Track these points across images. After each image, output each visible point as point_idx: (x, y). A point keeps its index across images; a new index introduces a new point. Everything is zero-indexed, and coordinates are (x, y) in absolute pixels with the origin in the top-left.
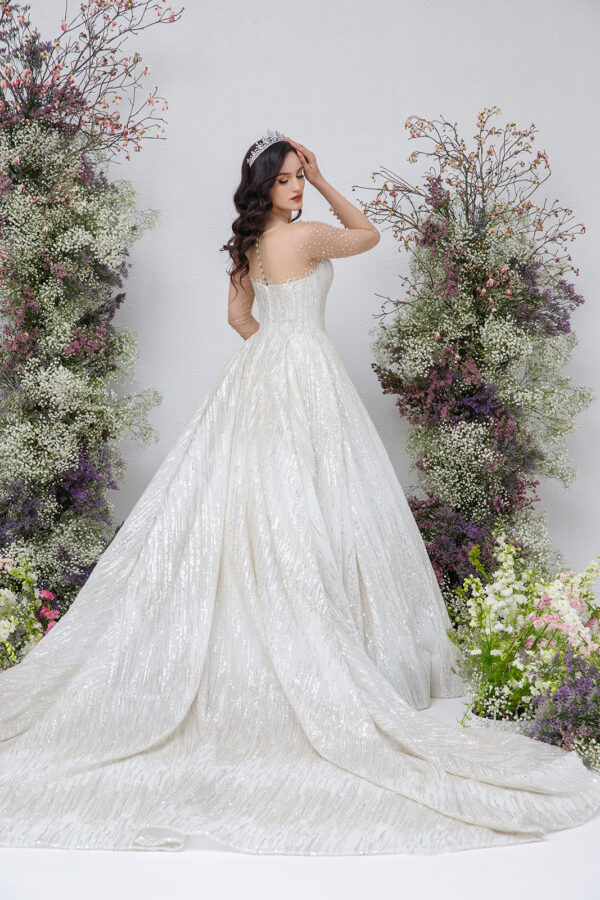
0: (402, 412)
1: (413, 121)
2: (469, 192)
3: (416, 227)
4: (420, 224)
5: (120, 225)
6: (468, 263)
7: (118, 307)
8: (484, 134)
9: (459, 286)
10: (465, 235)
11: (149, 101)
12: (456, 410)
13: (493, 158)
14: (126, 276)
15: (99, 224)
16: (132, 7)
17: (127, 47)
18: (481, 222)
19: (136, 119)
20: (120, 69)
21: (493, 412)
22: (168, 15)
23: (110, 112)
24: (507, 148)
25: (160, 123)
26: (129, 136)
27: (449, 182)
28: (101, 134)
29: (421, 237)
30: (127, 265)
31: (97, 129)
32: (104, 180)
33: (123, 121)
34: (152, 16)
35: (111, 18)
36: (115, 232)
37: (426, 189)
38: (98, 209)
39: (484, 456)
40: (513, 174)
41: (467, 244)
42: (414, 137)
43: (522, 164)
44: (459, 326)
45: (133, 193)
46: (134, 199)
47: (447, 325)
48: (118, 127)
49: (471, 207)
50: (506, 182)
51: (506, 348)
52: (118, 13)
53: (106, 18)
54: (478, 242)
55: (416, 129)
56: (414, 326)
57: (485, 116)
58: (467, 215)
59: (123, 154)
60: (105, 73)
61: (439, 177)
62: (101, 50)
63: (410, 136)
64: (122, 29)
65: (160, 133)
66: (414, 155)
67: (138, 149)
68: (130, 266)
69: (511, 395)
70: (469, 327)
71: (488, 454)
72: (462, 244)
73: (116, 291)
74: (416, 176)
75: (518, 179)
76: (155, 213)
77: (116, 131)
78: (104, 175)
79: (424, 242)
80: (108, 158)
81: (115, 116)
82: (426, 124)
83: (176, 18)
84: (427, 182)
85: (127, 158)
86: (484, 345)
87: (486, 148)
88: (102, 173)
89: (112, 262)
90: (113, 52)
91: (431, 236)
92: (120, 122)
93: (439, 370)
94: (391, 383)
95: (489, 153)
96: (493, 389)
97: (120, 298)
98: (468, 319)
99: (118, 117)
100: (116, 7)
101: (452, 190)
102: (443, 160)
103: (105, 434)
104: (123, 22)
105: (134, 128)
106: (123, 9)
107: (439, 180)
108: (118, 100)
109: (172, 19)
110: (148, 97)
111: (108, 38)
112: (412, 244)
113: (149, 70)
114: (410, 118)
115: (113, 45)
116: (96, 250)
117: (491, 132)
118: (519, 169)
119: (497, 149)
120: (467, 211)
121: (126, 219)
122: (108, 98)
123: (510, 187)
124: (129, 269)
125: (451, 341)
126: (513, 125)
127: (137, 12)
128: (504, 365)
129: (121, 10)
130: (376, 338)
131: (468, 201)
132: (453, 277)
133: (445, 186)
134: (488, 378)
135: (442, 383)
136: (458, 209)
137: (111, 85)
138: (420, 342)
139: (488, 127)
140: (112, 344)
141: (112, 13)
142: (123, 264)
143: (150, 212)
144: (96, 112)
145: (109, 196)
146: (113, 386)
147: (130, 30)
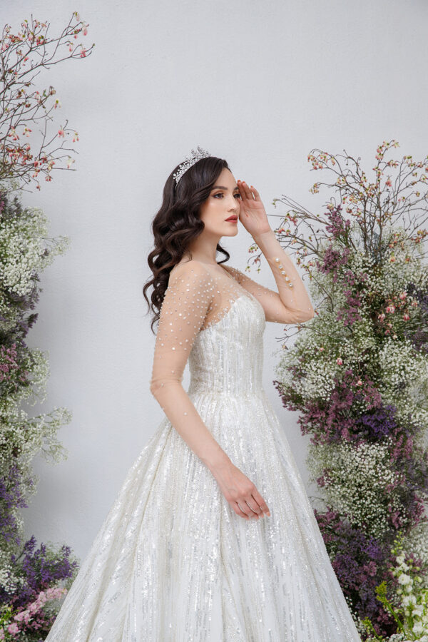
0: (303, 428)
1: (316, 154)
2: (368, 220)
3: (316, 252)
4: (320, 250)
5: (29, 253)
6: (367, 289)
7: (30, 326)
8: (382, 166)
9: (360, 311)
10: (364, 262)
11: (60, 134)
12: (355, 428)
13: (390, 189)
14: (37, 300)
15: (9, 252)
16: (44, 43)
17: (40, 81)
18: (378, 250)
19: (47, 150)
20: (33, 102)
21: (391, 431)
22: (79, 51)
23: (21, 143)
24: (402, 178)
25: (70, 153)
26: (40, 167)
27: (350, 211)
28: (12, 164)
29: (322, 263)
30: (38, 290)
31: (9, 160)
32: (17, 205)
33: (34, 152)
34: (64, 51)
35: (24, 53)
36: (24, 260)
37: (326, 218)
38: (9, 237)
39: (385, 478)
40: (408, 202)
41: (367, 271)
42: (316, 168)
43: (418, 194)
44: (359, 350)
45: (45, 220)
46: (44, 228)
47: (348, 348)
48: (29, 158)
49: (369, 234)
50: (401, 211)
51: (406, 373)
52: (31, 48)
53: (19, 53)
54: (377, 268)
55: (318, 161)
56: (316, 350)
57: (384, 149)
58: (365, 241)
59: (33, 184)
60: (19, 105)
61: (339, 206)
62: (14, 83)
63: (312, 167)
64: (34, 63)
65: (70, 164)
66: (316, 186)
67: (49, 179)
68: (41, 290)
69: (409, 415)
70: (368, 351)
71: (390, 477)
72: (362, 270)
73: (28, 313)
74: (318, 206)
75: (412, 207)
76: (66, 240)
77: (28, 162)
78: (18, 201)
79: (326, 268)
80: (21, 186)
81: (26, 147)
82: (328, 157)
83: (87, 54)
84: (328, 211)
85: (38, 188)
86: (383, 367)
87: (384, 180)
88: (16, 199)
89: (23, 290)
90: (27, 85)
91: (332, 263)
92: (31, 153)
93: (340, 392)
94: (292, 399)
95: (388, 184)
96: (391, 409)
97: (32, 318)
98: (368, 343)
99: (29, 149)
100: (29, 43)
101: (353, 219)
102: (343, 191)
103: (15, 453)
104: (35, 57)
105: (45, 160)
106: (35, 44)
107: (339, 209)
108: (28, 133)
109: (83, 55)
110: (60, 129)
111: (21, 72)
112: (314, 269)
113: (60, 103)
114: (313, 151)
115: (26, 79)
116: (6, 279)
117: (389, 164)
118: (413, 198)
119: (393, 180)
120: (365, 238)
121: (35, 247)
122: (19, 131)
123: (405, 215)
124: (39, 294)
125: (351, 364)
126: (410, 158)
127: (50, 47)
128: (403, 385)
129: (33, 46)
130: (279, 360)
131: (366, 230)
132: (352, 303)
133: (345, 216)
134: (387, 398)
135: (343, 405)
136: (356, 236)
137: (23, 117)
138: (322, 366)
139: (386, 159)
140: (24, 363)
141: (25, 49)
142: (34, 290)
143: (60, 239)
144: (7, 143)
145: (21, 223)
146: (24, 407)
147: (43, 65)
